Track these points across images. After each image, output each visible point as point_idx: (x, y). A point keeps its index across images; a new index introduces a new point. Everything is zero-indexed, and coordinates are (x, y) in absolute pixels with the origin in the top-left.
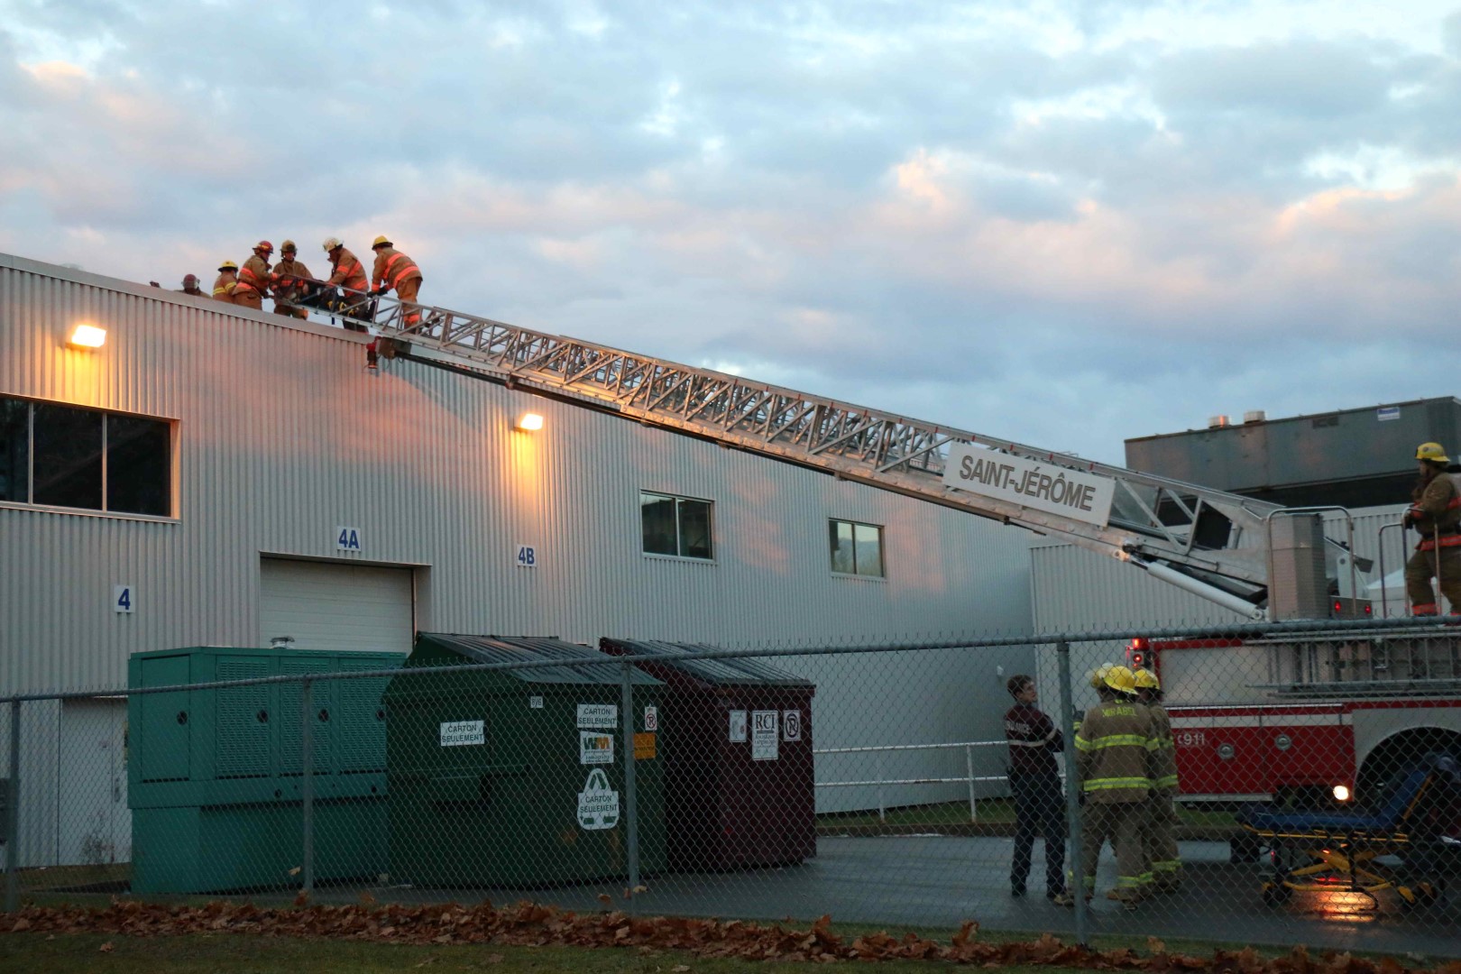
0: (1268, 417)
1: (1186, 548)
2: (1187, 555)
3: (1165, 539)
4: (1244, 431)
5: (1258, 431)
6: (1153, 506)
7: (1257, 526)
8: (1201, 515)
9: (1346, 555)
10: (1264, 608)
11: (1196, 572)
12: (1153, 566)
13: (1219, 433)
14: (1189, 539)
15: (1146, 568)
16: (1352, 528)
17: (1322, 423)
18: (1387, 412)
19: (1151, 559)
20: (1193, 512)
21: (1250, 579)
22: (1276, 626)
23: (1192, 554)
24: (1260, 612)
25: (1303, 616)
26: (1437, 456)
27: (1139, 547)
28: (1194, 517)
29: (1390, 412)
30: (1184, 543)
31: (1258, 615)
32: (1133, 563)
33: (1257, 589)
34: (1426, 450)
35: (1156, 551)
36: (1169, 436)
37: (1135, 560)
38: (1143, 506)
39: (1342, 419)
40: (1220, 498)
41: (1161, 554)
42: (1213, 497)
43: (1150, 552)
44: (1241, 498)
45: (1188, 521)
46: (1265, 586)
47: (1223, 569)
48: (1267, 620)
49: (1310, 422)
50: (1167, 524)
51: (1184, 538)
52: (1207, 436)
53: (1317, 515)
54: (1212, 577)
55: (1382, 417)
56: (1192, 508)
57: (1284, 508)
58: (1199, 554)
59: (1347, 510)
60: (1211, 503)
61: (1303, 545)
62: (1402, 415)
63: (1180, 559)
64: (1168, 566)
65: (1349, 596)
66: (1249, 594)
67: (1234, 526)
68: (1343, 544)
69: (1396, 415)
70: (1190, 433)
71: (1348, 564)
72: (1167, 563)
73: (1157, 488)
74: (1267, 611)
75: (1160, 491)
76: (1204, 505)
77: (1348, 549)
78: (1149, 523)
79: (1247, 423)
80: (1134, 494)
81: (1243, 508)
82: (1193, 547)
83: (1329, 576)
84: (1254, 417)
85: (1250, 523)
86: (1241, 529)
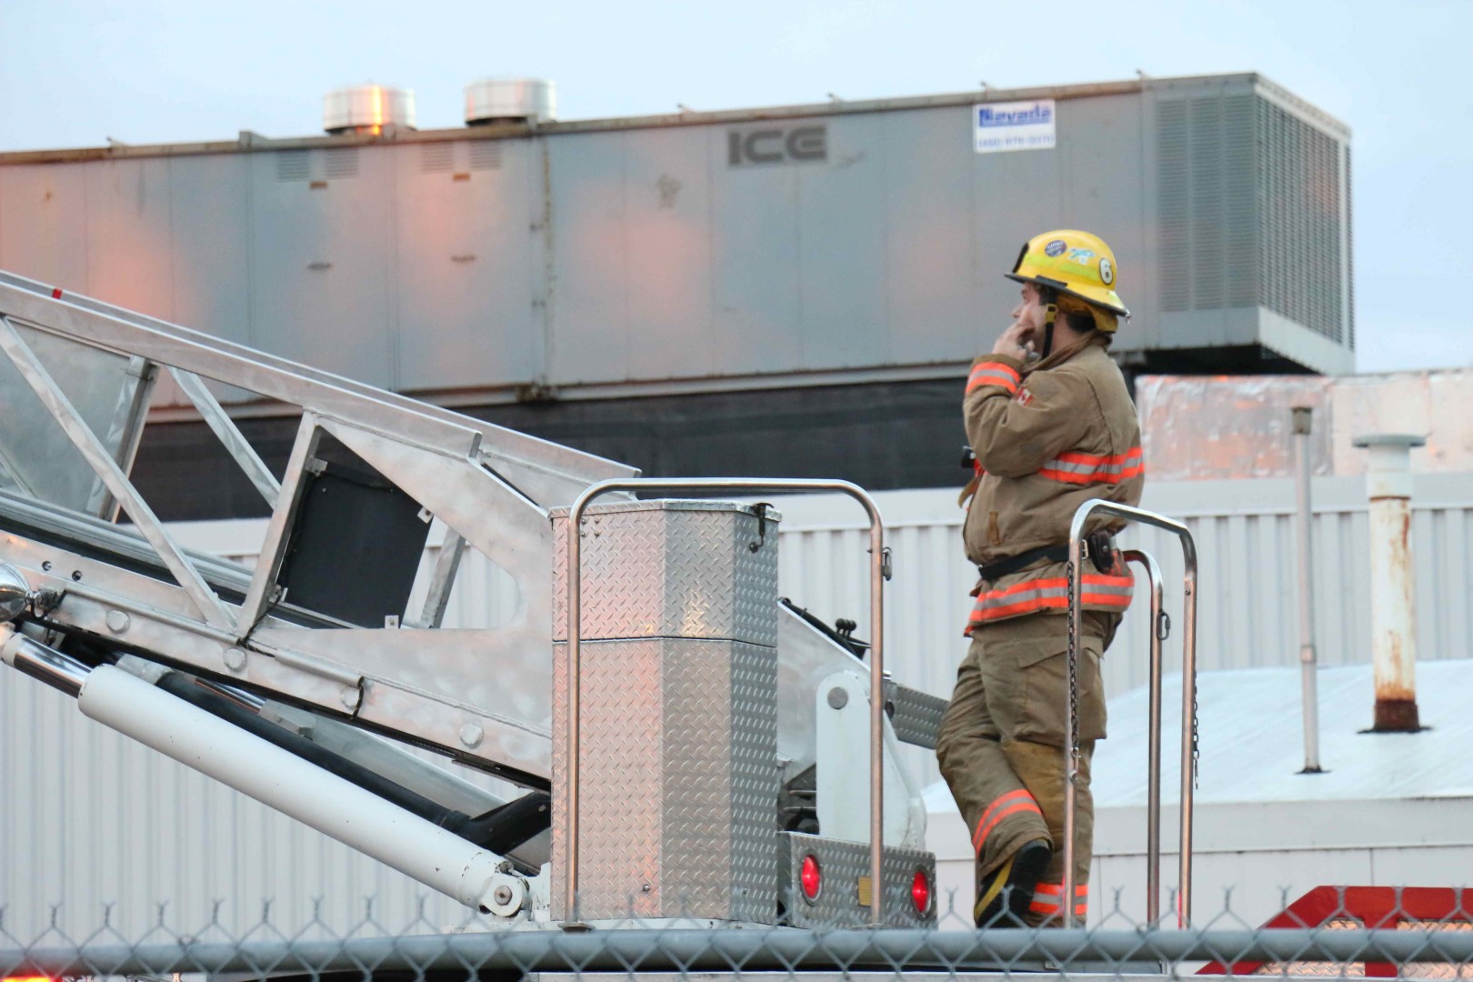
0: (558, 109)
1: (245, 615)
2: (243, 643)
3: (163, 574)
4: (461, 156)
5: (516, 155)
6: (116, 435)
7: (525, 541)
8: (309, 482)
9: (854, 676)
10: (531, 872)
11: (269, 710)
12: (101, 682)
13: (366, 157)
14: (257, 579)
15: (72, 689)
16: (886, 573)
17: (762, 147)
18: (1009, 119)
19: (96, 650)
20: (279, 473)
21: (483, 752)
22: (575, 941)
23: (261, 638)
24: (514, 883)
25: (684, 906)
26: (1087, 280)
27: (52, 602)
28: (282, 495)
29: (1023, 118)
30: (237, 598)
31: (505, 898)
32: (21, 664)
33: (509, 793)
34: (1057, 250)
35: (120, 620)
36: (169, 154)
37: (30, 653)
38: (79, 433)
39: (838, 136)
40: (391, 421)
41: (137, 633)
42: (360, 414)
43: (93, 621)
44: (473, 426)
45: (256, 507)
46: (544, 784)
47: (380, 709)
48: (542, 916)
49: (720, 136)
50: (166, 513)
51: (229, 575)
52: (318, 165)
53: (759, 510)
54: (333, 736)
55: (988, 138)
56: (276, 458)
57: (628, 475)
58: (288, 639)
59: (871, 497)
60: (356, 440)
61: (693, 625)
62: (1061, 134)
63: (214, 658)
64: (163, 683)
65: (859, 834)
66: (475, 811)
67: (435, 537)
68: (843, 633)
69: (1040, 135)
70: (248, 147)
71: (861, 709)
72: (158, 669)
73: (137, 363)
74: (542, 884)
75: (148, 374)
76: (326, 444)
77: (859, 651)
78: (95, 503)
79: (472, 123)
80: (41, 382)
81: (476, 463)
82: (269, 610)
83: (789, 752)
84: (507, 105)
85: (497, 526)
86: (461, 546)
